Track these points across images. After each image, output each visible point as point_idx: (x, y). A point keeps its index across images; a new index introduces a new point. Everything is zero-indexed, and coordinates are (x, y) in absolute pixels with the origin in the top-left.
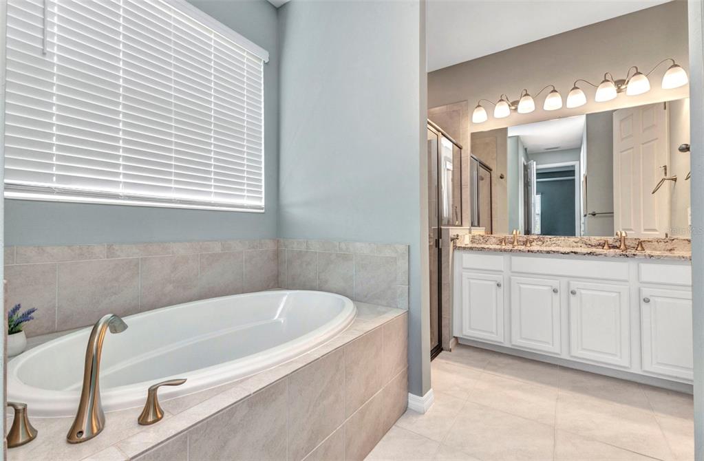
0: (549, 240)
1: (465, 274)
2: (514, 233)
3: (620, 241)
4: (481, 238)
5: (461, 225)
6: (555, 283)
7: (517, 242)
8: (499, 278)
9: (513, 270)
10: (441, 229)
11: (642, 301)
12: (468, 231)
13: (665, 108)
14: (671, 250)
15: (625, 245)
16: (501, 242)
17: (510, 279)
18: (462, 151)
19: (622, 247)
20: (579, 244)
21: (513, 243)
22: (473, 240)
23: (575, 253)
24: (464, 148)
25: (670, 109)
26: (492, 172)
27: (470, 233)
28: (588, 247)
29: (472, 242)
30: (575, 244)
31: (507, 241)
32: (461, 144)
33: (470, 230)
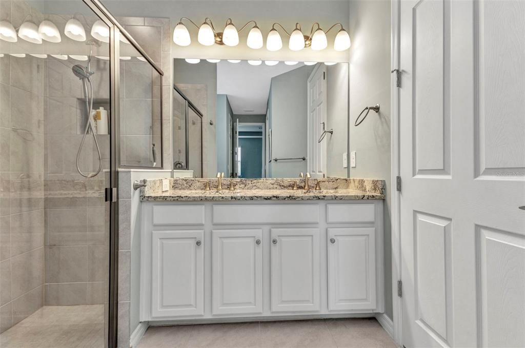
0: (250, 182)
1: (157, 234)
2: (219, 176)
3: (305, 182)
4: (185, 182)
5: (162, 167)
6: (258, 233)
7: (222, 186)
8: (199, 234)
9: (215, 221)
10: (118, 172)
11: (329, 241)
12: (170, 174)
13: (324, 79)
14: (336, 188)
15: (308, 186)
16: (206, 186)
17: (211, 233)
18: (163, 78)
19: (306, 187)
20: (275, 186)
21: (217, 187)
22: (176, 185)
23: (277, 197)
24: (165, 74)
25: (327, 79)
26: (203, 118)
27: (172, 176)
28: (282, 189)
29: (174, 187)
30: (271, 186)
31: (211, 185)
32: (162, 69)
33: (172, 173)
